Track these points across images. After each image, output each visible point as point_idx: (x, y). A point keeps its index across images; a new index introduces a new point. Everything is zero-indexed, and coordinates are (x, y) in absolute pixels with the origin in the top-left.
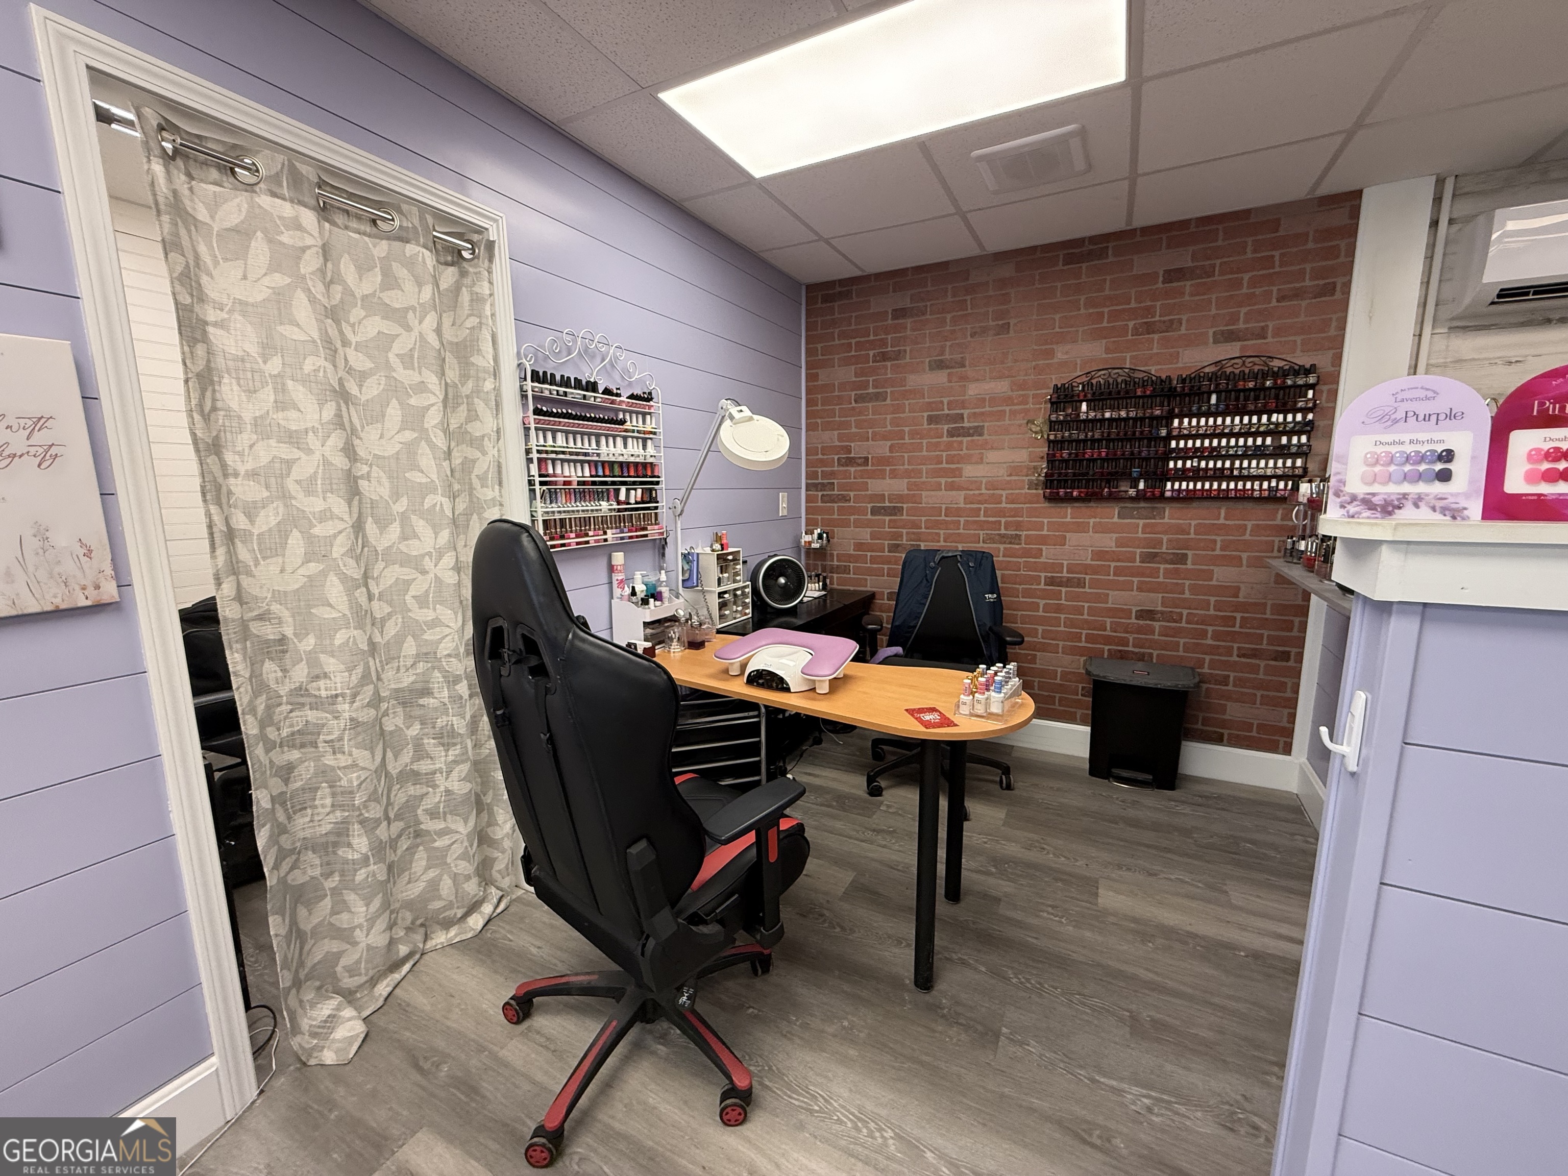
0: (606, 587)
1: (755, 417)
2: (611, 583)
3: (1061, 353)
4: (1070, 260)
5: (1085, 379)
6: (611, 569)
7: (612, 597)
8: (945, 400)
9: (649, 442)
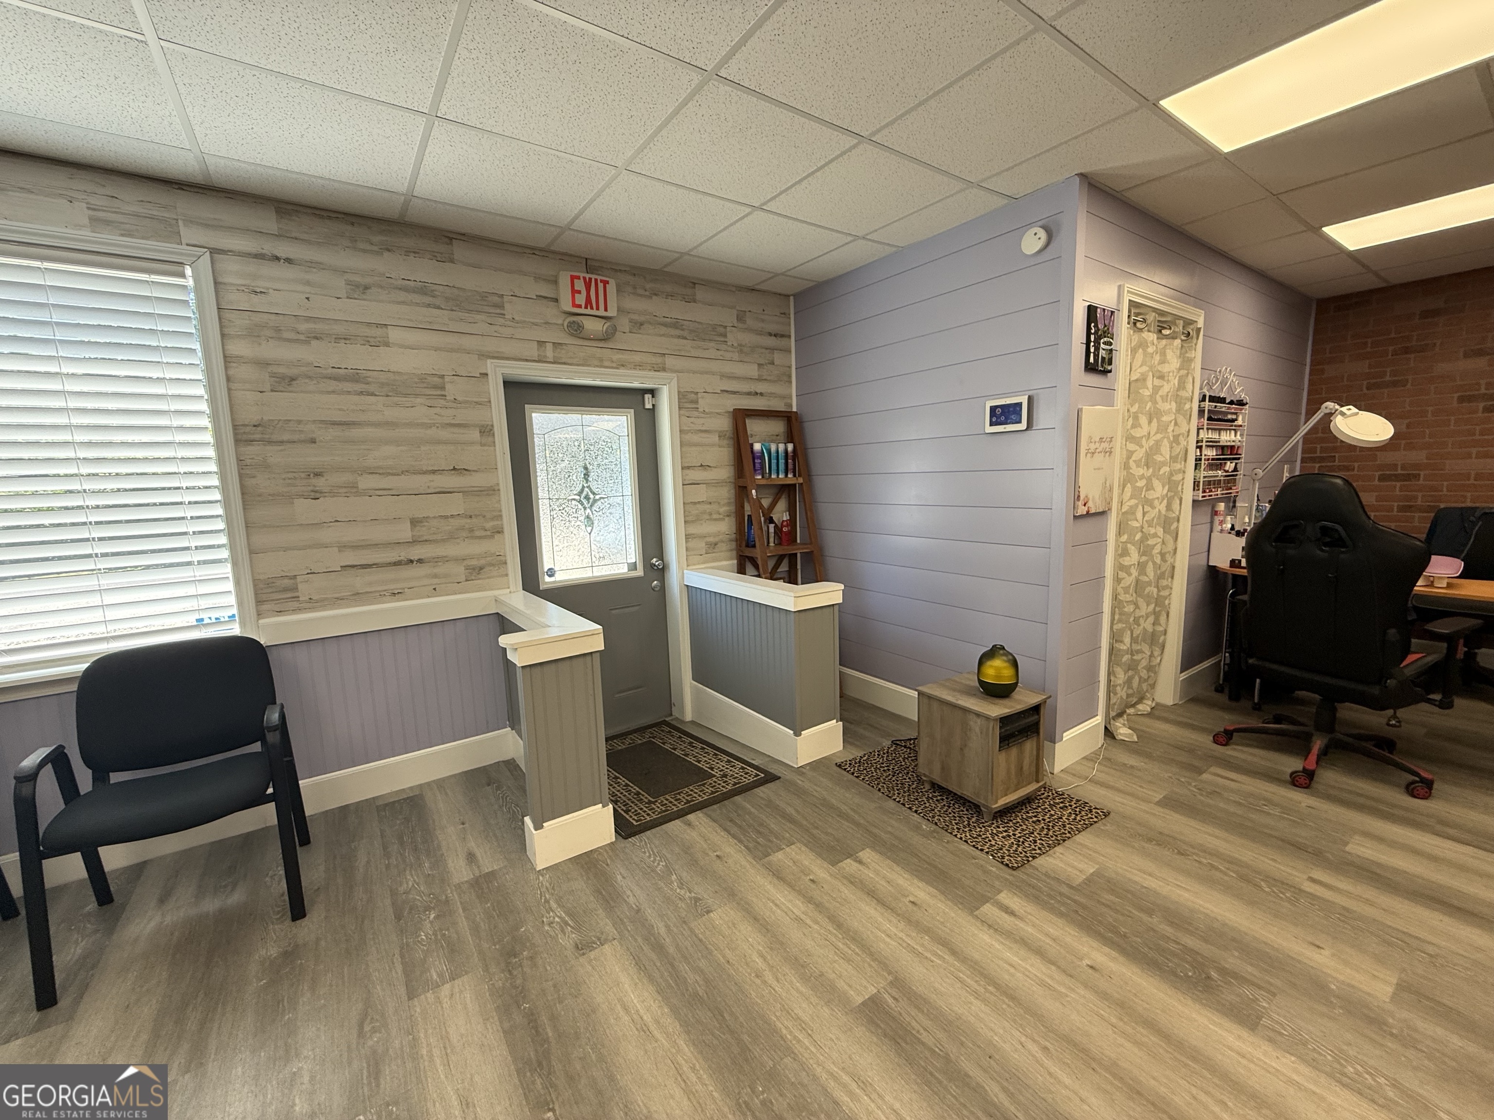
0: (1208, 525)
1: (1361, 412)
2: (1212, 523)
6: (1215, 513)
7: (1211, 531)
8: (1483, 382)
9: (1239, 433)
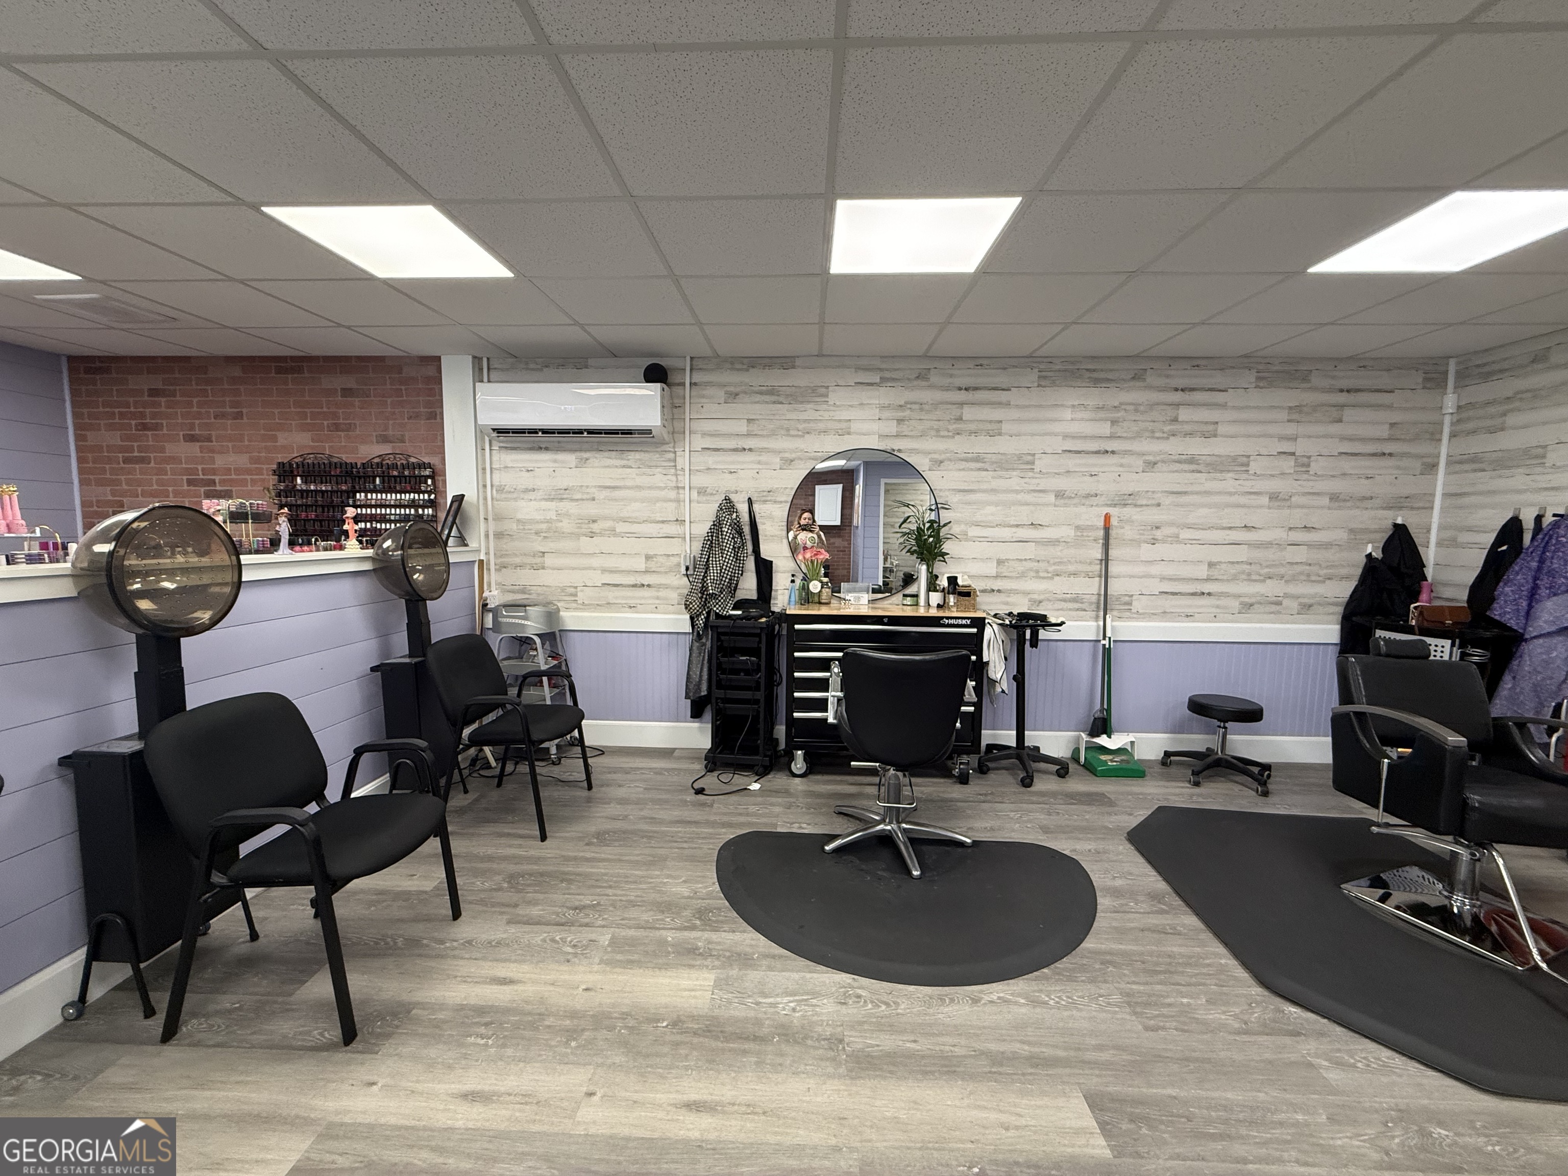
3: (283, 438)
4: (279, 371)
5: (299, 460)
8: (200, 467)
